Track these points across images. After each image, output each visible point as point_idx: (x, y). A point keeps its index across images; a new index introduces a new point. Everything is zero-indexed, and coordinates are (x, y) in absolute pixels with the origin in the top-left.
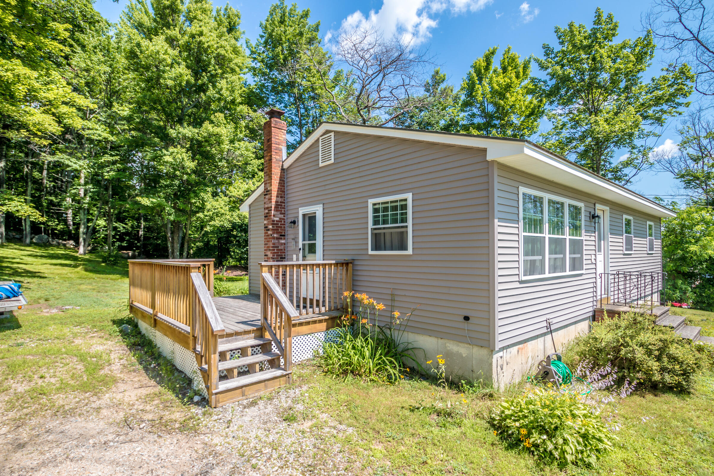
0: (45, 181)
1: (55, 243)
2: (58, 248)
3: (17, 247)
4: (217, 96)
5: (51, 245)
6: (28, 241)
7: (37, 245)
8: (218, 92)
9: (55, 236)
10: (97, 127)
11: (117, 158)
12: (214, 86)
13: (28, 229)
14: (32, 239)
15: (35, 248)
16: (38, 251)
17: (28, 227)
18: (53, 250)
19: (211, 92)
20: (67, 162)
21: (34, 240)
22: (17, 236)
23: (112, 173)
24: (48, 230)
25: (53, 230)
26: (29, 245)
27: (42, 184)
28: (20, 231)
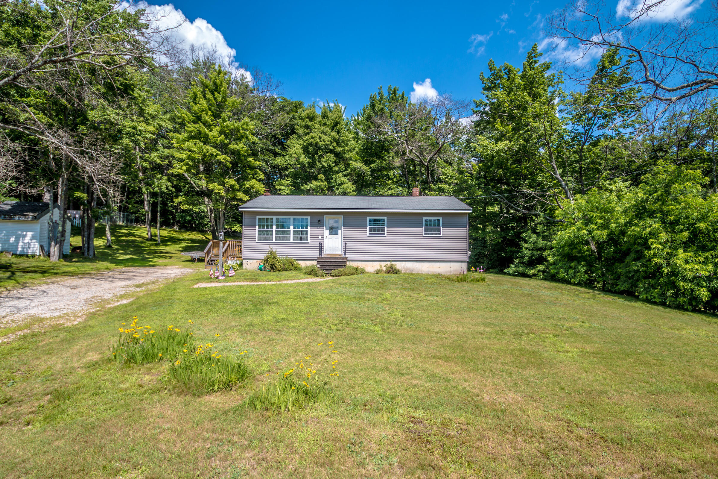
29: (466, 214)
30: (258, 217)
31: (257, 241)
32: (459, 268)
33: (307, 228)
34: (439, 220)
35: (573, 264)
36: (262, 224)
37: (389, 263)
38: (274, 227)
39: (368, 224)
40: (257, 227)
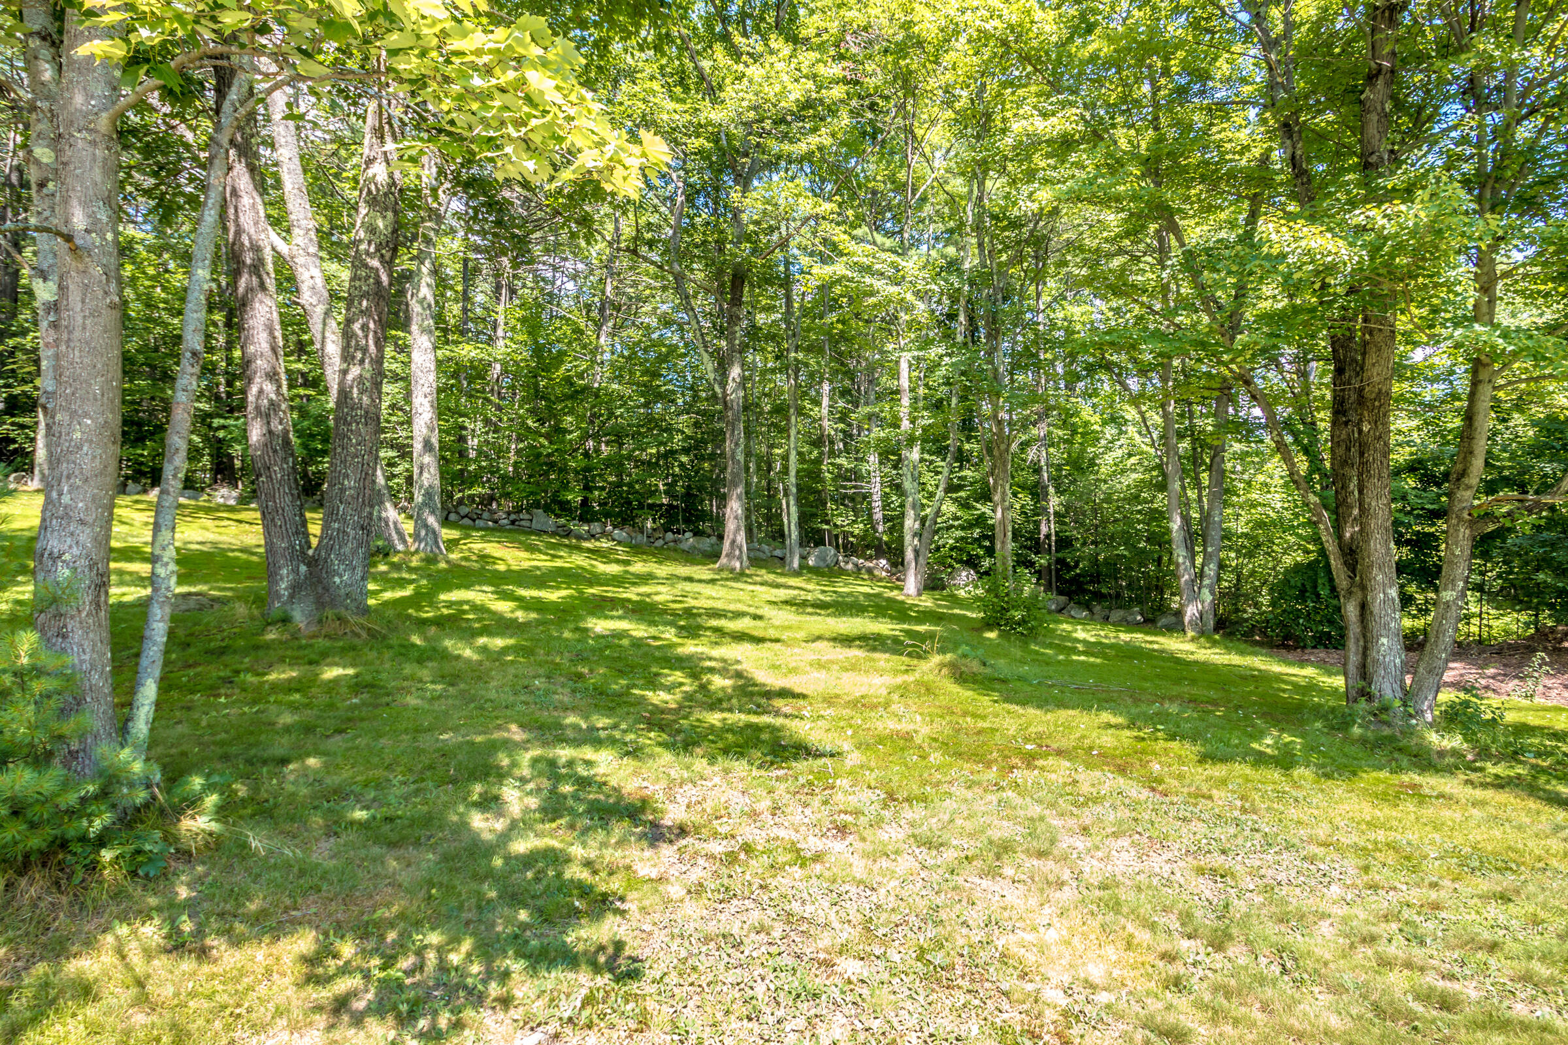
1: (850, 566)
2: (856, 578)
3: (771, 577)
5: (843, 572)
6: (796, 562)
7: (815, 571)
9: (850, 549)
13: (795, 531)
14: (804, 558)
15: (809, 580)
17: (793, 527)
18: (846, 585)
21: (809, 561)
22: (774, 552)
24: (837, 537)
25: (846, 535)
26: (797, 574)
28: (779, 538)
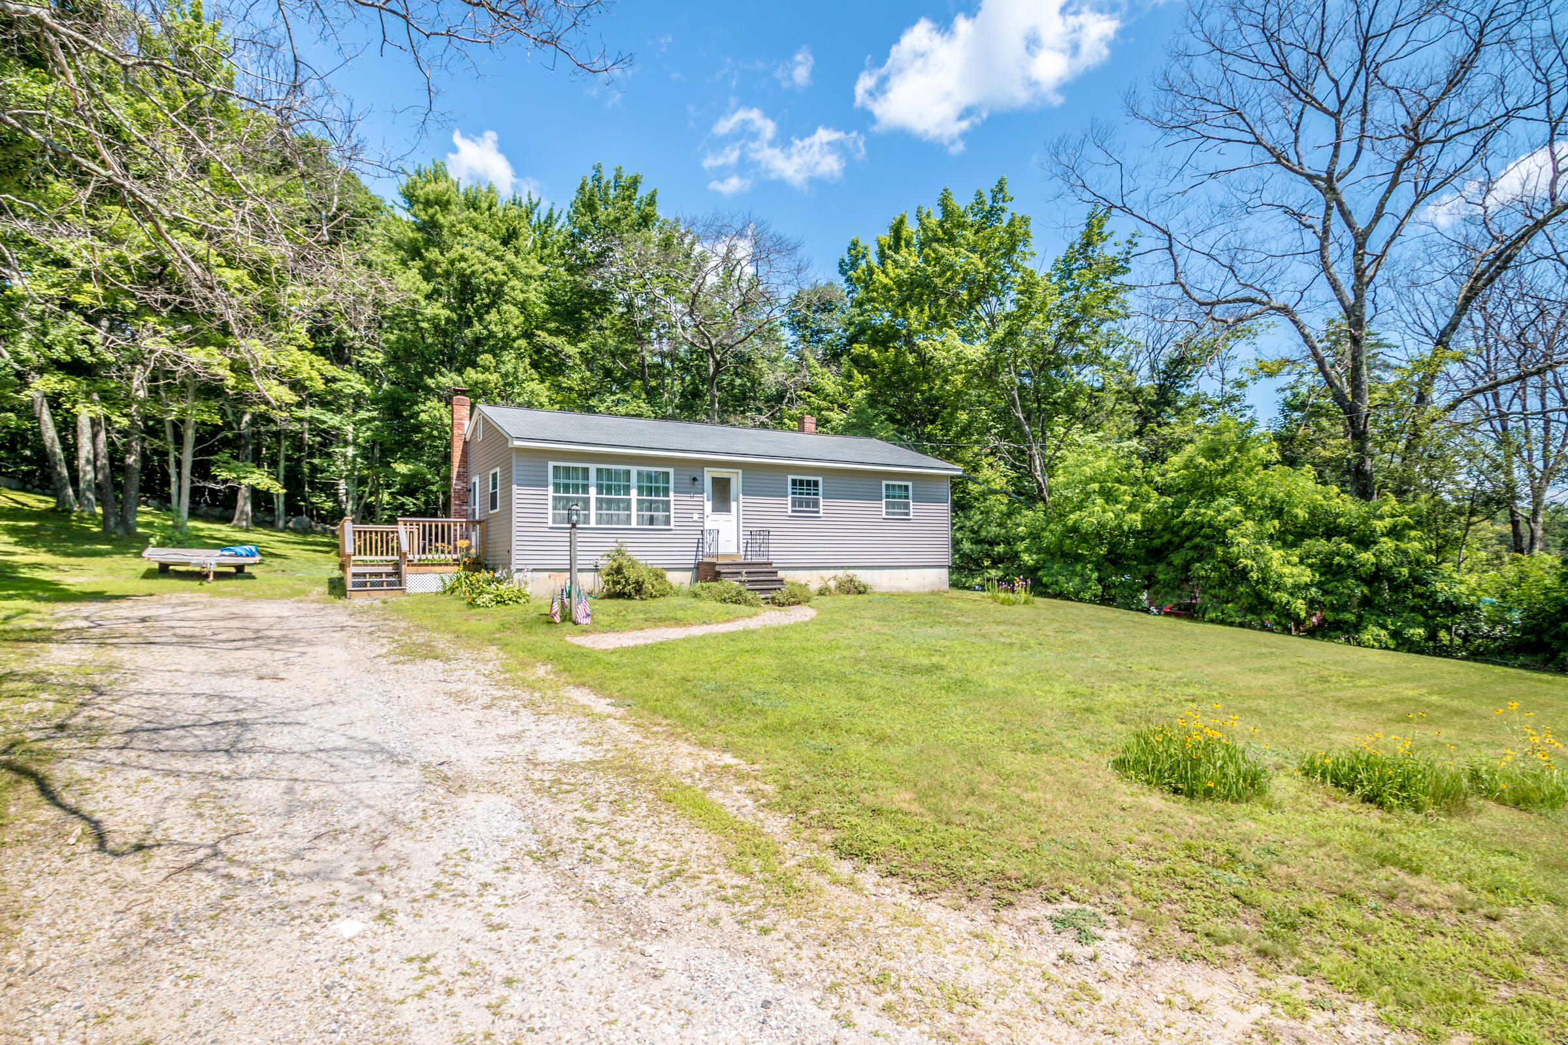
0: (306, 436)
3: (267, 531)
4: (485, 332)
5: (312, 530)
6: (281, 524)
7: (293, 529)
8: (485, 328)
10: (350, 376)
11: (375, 414)
12: (481, 319)
13: (282, 507)
14: (286, 522)
15: (289, 534)
16: (292, 537)
17: (281, 505)
18: (313, 536)
19: (477, 327)
20: (323, 418)
21: (291, 525)
22: (268, 519)
23: (369, 433)
26: (282, 531)
27: (302, 439)
28: (271, 511)
29: (946, 476)
30: (551, 464)
31: (550, 524)
32: (939, 577)
33: (666, 493)
34: (906, 487)
35: (1079, 568)
36: (562, 481)
37: (840, 573)
38: (593, 491)
39: (790, 490)
40: (551, 488)
